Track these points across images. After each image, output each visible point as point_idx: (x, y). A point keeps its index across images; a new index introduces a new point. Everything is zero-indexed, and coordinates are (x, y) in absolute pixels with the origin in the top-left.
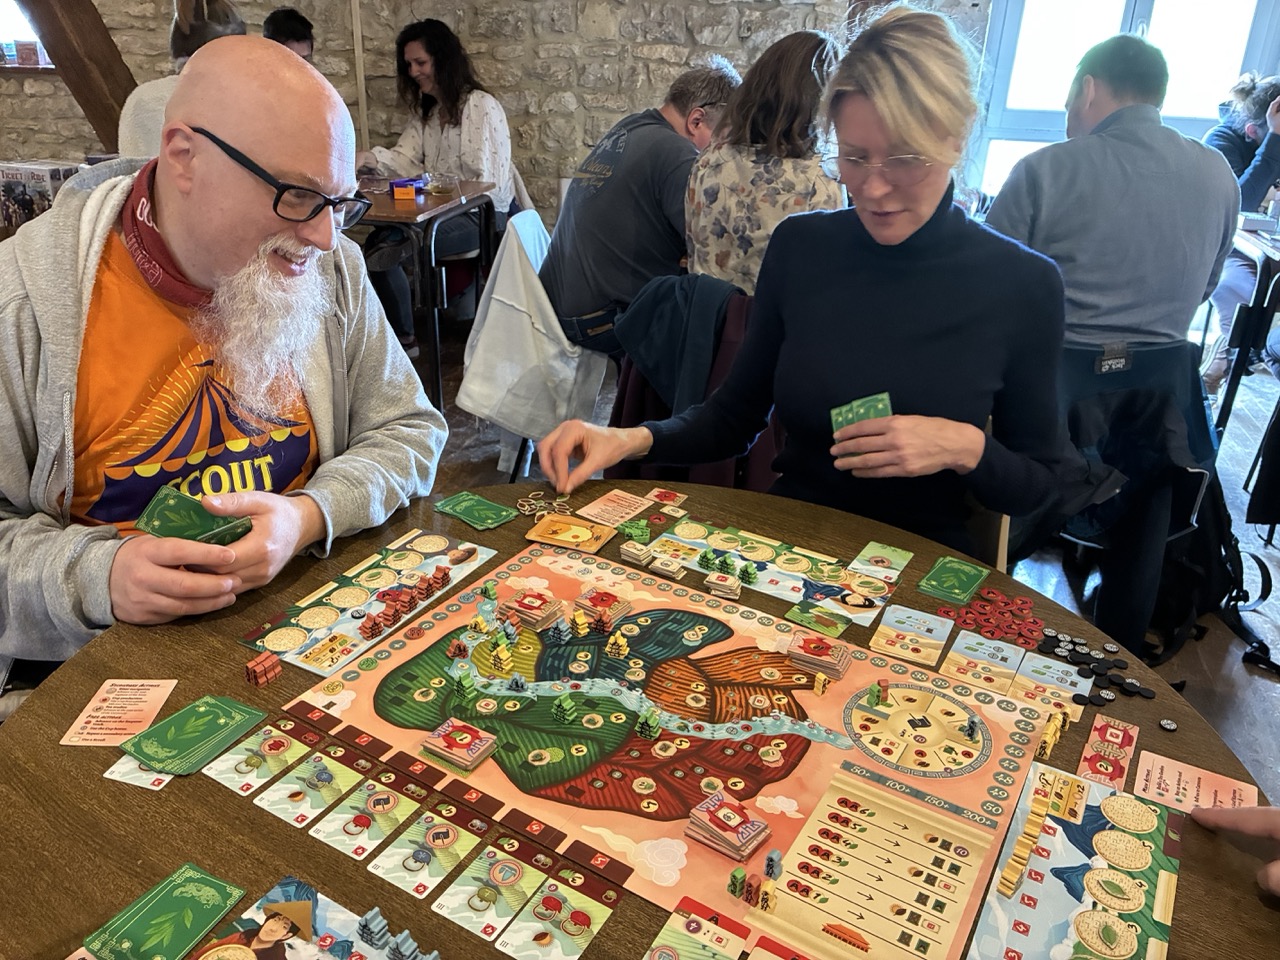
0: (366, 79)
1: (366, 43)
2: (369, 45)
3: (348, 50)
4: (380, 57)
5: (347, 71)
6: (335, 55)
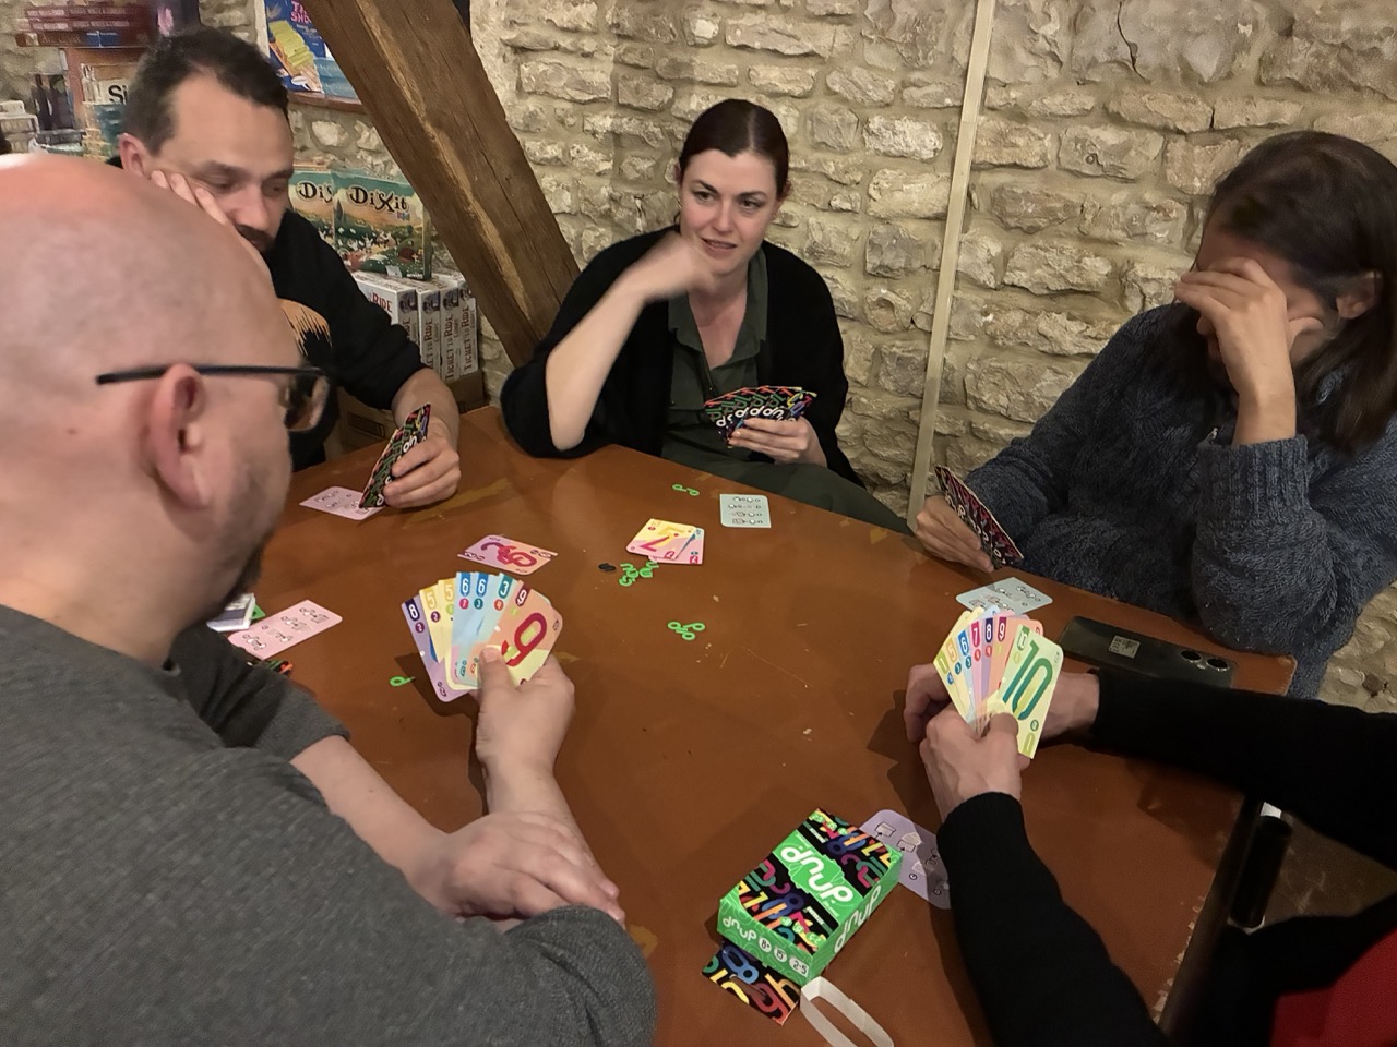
0: (972, 169)
1: (991, 93)
2: (995, 97)
3: (948, 107)
4: (1015, 124)
5: (935, 151)
6: (917, 116)
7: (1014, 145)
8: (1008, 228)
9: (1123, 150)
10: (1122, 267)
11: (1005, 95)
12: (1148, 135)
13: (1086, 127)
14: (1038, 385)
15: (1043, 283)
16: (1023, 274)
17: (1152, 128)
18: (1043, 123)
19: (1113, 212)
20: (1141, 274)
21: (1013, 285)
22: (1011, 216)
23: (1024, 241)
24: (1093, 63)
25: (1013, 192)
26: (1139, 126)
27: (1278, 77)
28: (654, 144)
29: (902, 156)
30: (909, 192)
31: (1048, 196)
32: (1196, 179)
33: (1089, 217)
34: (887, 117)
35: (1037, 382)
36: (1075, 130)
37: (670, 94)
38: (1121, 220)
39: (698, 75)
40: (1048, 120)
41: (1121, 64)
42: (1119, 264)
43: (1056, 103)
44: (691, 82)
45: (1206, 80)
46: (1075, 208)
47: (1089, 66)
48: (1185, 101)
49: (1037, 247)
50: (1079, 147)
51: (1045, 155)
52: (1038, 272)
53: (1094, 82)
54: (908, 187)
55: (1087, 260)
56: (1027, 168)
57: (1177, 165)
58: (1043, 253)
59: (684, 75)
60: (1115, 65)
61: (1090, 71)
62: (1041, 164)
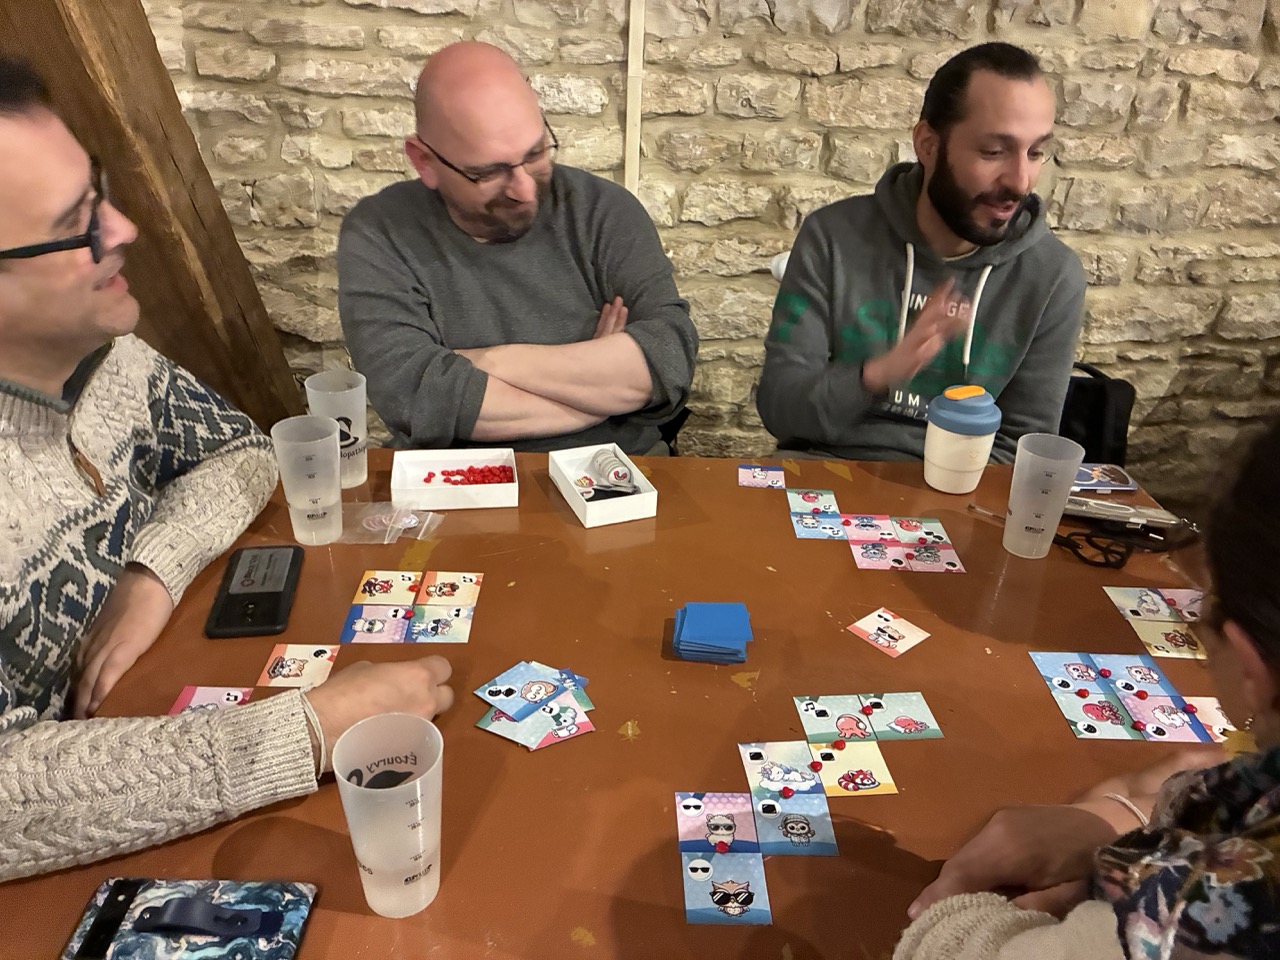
1: (649, 48)
3: (610, 62)
4: (675, 76)
5: (602, 105)
6: (579, 73)
7: (677, 95)
8: (678, 170)
9: (771, 93)
10: (780, 192)
11: (664, 50)
12: (789, 80)
13: (736, 76)
14: (721, 305)
15: (716, 215)
16: (697, 209)
17: (791, 73)
18: (698, 73)
19: (768, 147)
20: (797, 197)
21: (690, 221)
22: (681, 159)
23: (694, 181)
24: (739, 19)
25: (682, 138)
26: (780, 72)
27: (884, 26)
28: (260, 120)
29: (568, 113)
30: (581, 147)
31: (712, 138)
32: (831, 114)
33: (749, 154)
34: (549, 75)
35: (719, 303)
36: (728, 78)
37: (272, 62)
38: (776, 153)
39: (311, 38)
40: (703, 71)
41: (761, 18)
42: (777, 191)
43: (709, 55)
44: (302, 46)
45: (831, 31)
46: (736, 146)
47: (735, 22)
48: (818, 49)
49: (707, 185)
50: (734, 93)
51: (705, 102)
52: (711, 206)
53: (739, 35)
54: (580, 142)
55: (751, 190)
56: (691, 115)
57: (816, 103)
58: (714, 189)
59: (291, 38)
60: (755, 20)
61: (737, 25)
62: (703, 110)
